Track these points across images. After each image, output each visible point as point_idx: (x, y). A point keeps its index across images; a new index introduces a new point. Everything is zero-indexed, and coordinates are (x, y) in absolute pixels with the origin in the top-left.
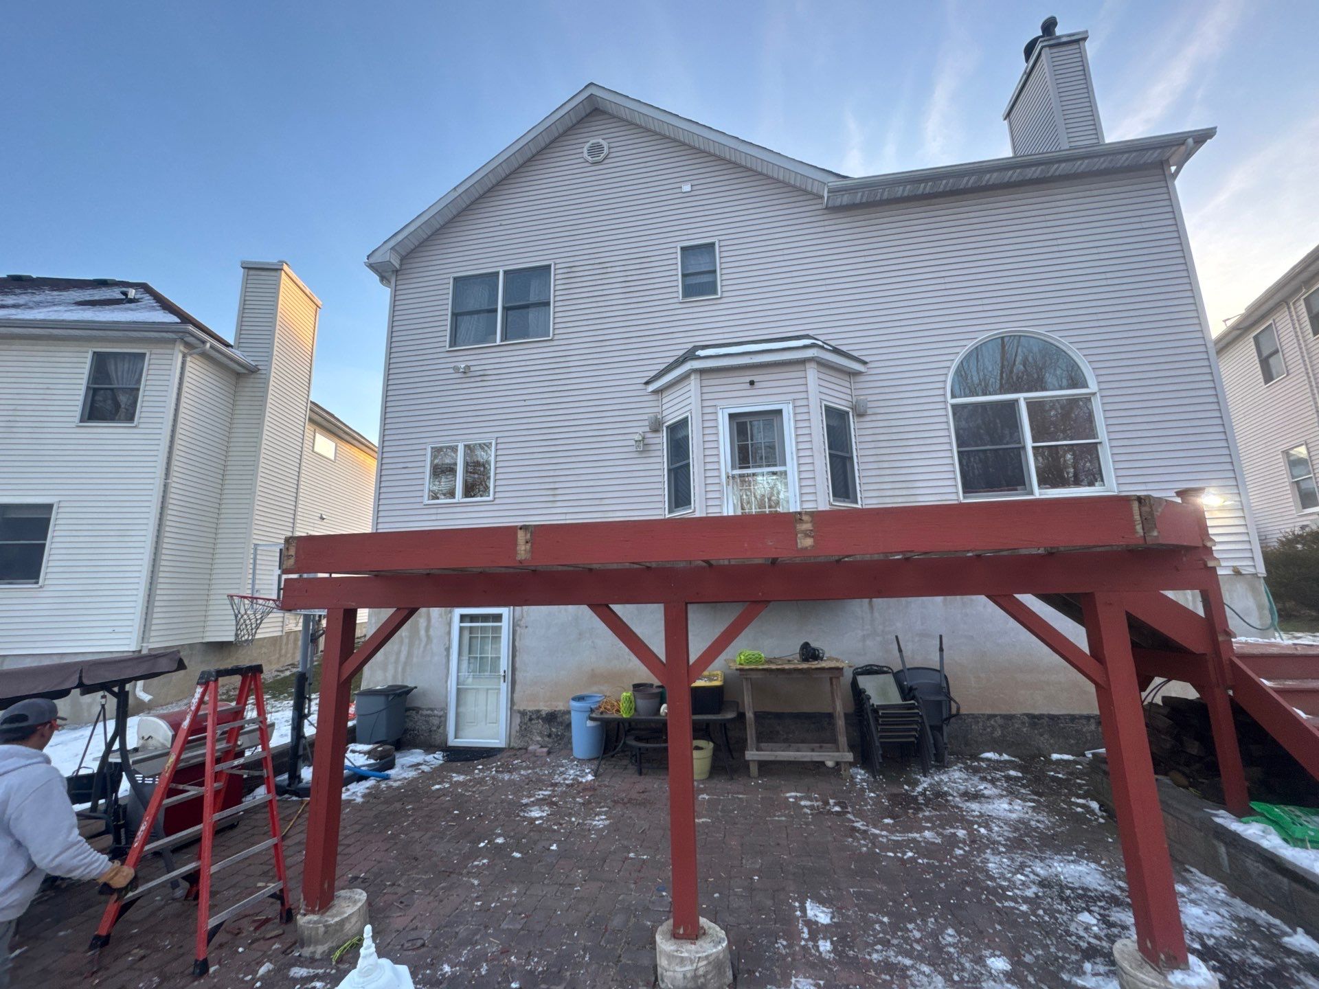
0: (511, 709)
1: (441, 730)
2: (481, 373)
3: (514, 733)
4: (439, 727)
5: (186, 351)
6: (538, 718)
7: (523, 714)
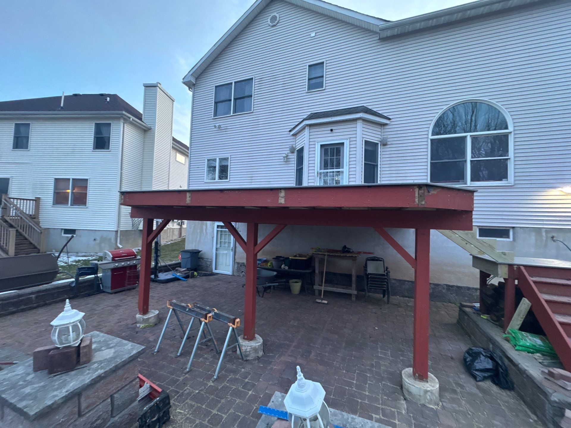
0: (234, 261)
1: (210, 267)
2: (225, 128)
3: (235, 270)
4: (210, 266)
5: (124, 122)
7: (238, 263)
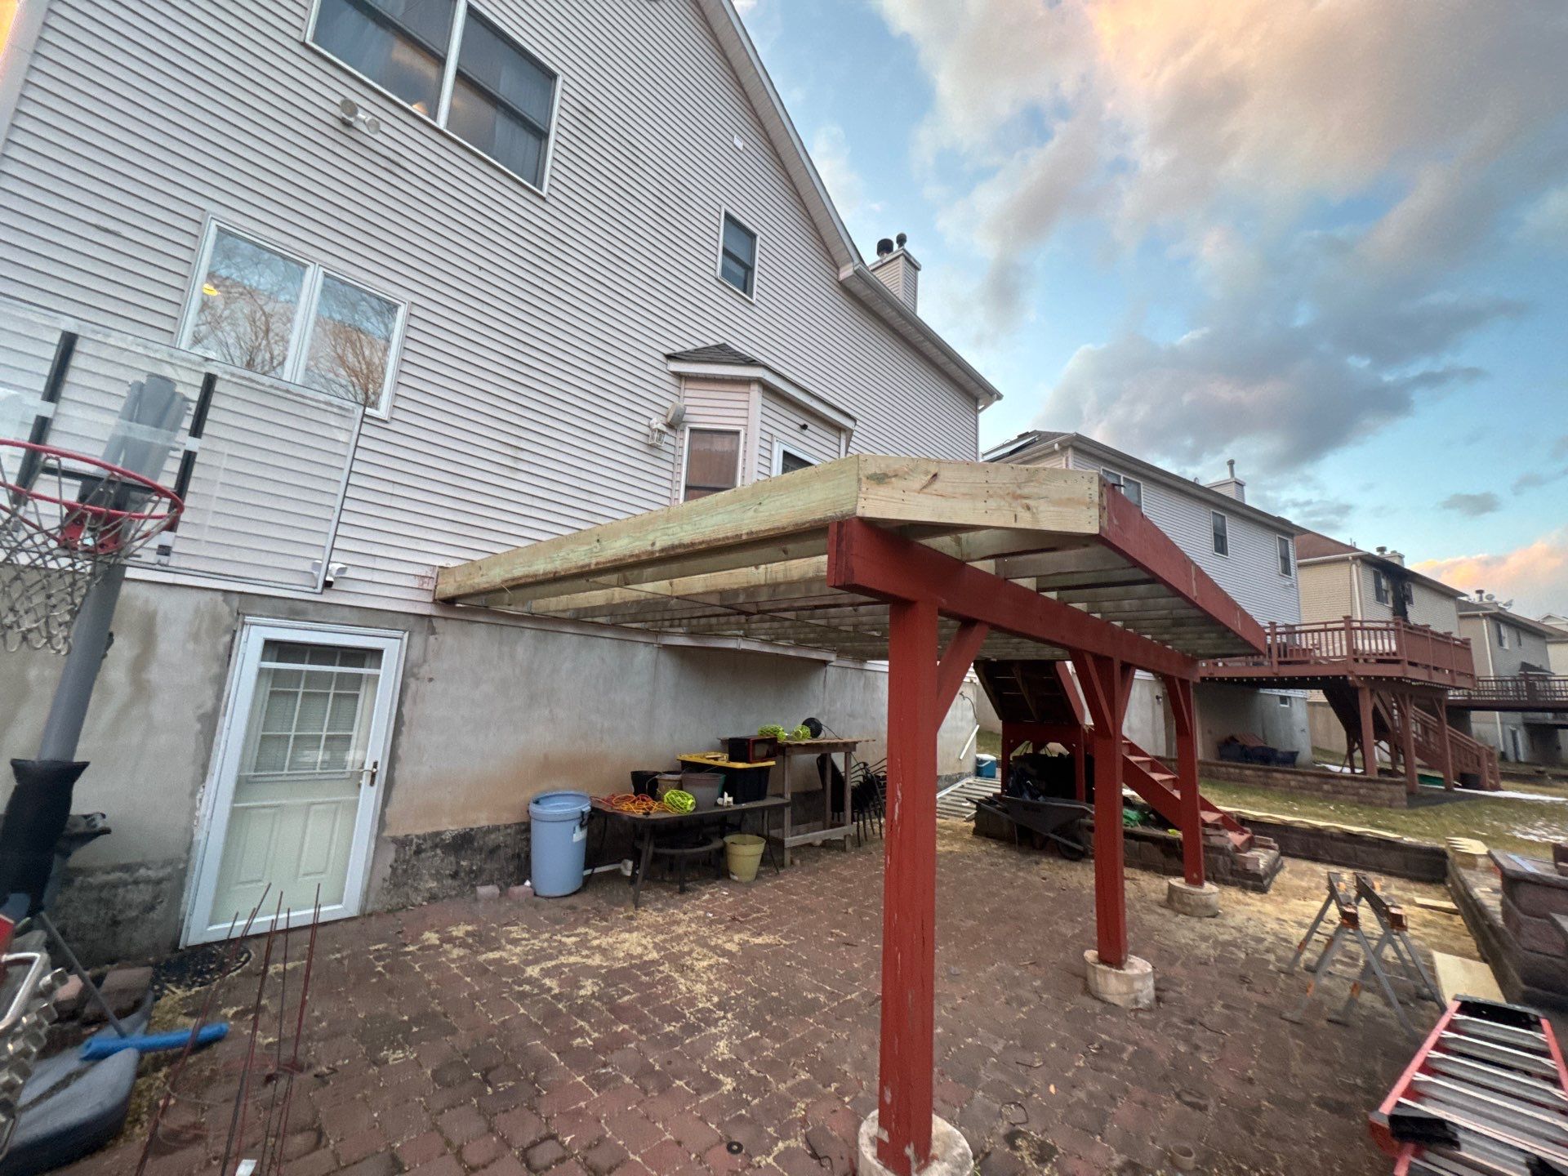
0: (379, 837)
3: (378, 884)
6: (436, 846)
7: (402, 843)
